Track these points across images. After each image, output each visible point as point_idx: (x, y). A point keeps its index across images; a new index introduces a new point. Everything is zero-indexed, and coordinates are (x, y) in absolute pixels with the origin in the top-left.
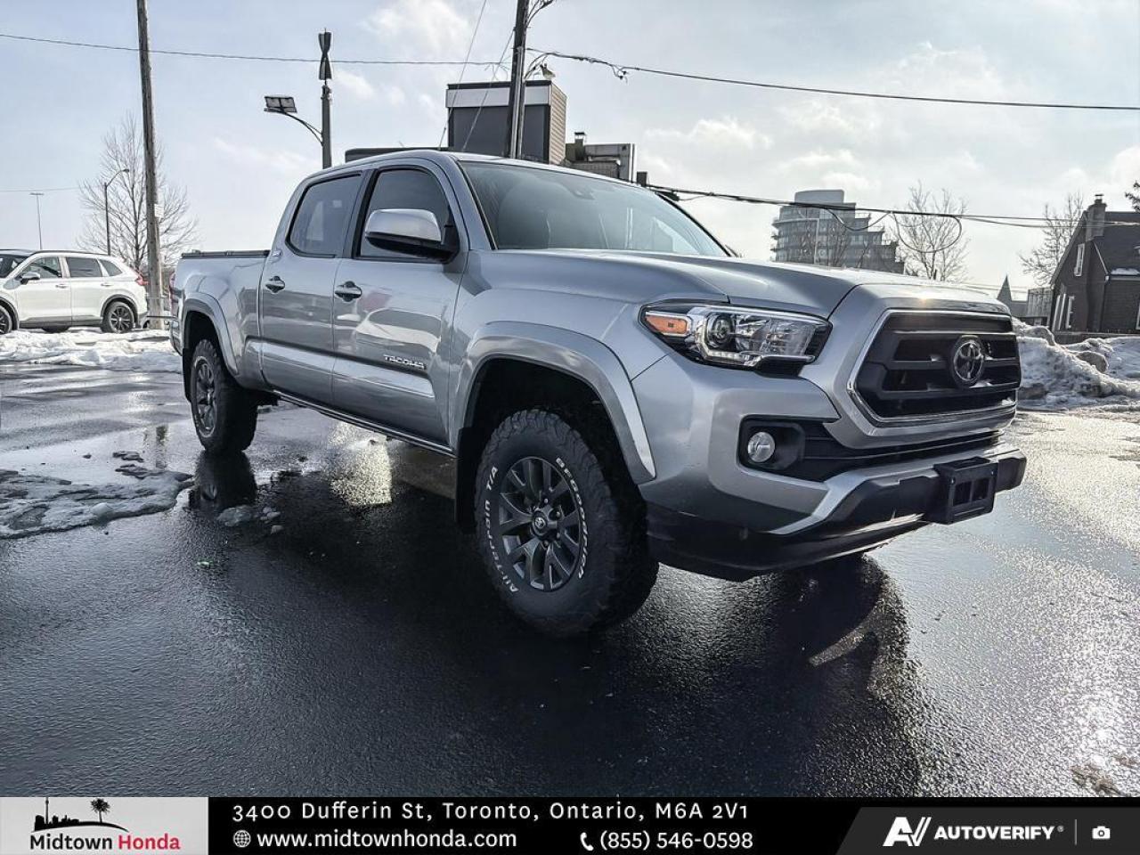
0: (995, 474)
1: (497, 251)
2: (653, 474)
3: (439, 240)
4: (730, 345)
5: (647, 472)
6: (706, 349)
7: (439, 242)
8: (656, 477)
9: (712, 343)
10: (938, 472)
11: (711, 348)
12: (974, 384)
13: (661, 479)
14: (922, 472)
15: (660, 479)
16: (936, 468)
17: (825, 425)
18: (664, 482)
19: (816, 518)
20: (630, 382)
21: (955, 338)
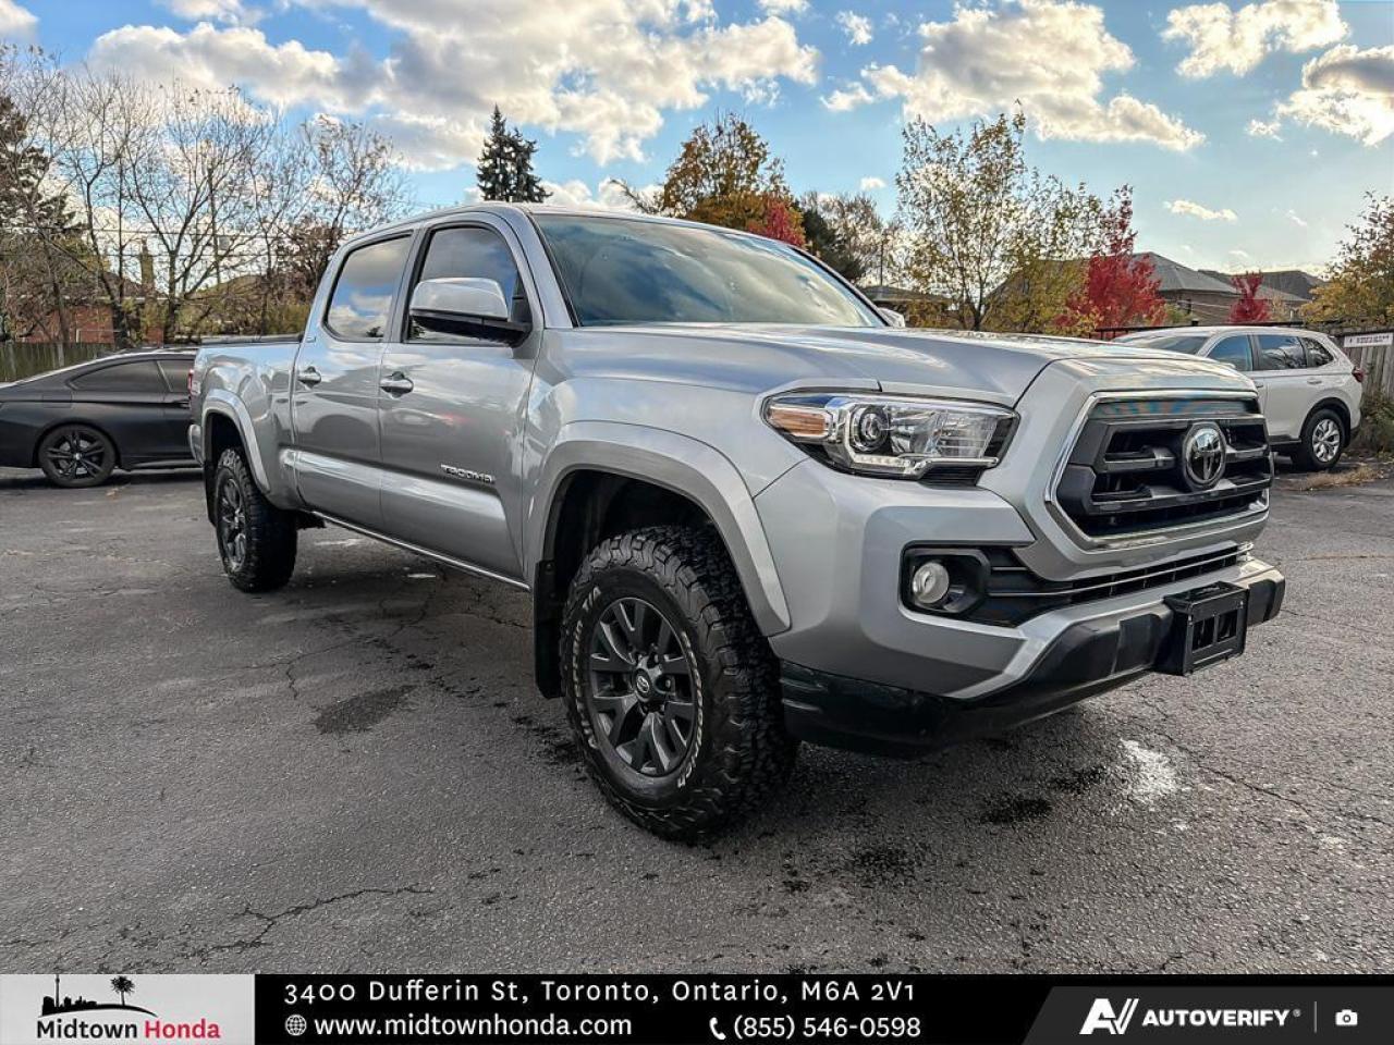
0: (1246, 606)
1: (581, 329)
2: (787, 623)
3: (506, 316)
4: (884, 448)
5: (778, 619)
6: (852, 453)
7: (505, 320)
8: (791, 627)
9: (859, 445)
10: (1170, 607)
11: (858, 451)
12: (1213, 486)
13: (799, 628)
14: (1149, 608)
15: (796, 629)
16: (1167, 601)
17: (1015, 550)
18: (801, 633)
19: (1009, 676)
20: (753, 499)
21: (1185, 426)
